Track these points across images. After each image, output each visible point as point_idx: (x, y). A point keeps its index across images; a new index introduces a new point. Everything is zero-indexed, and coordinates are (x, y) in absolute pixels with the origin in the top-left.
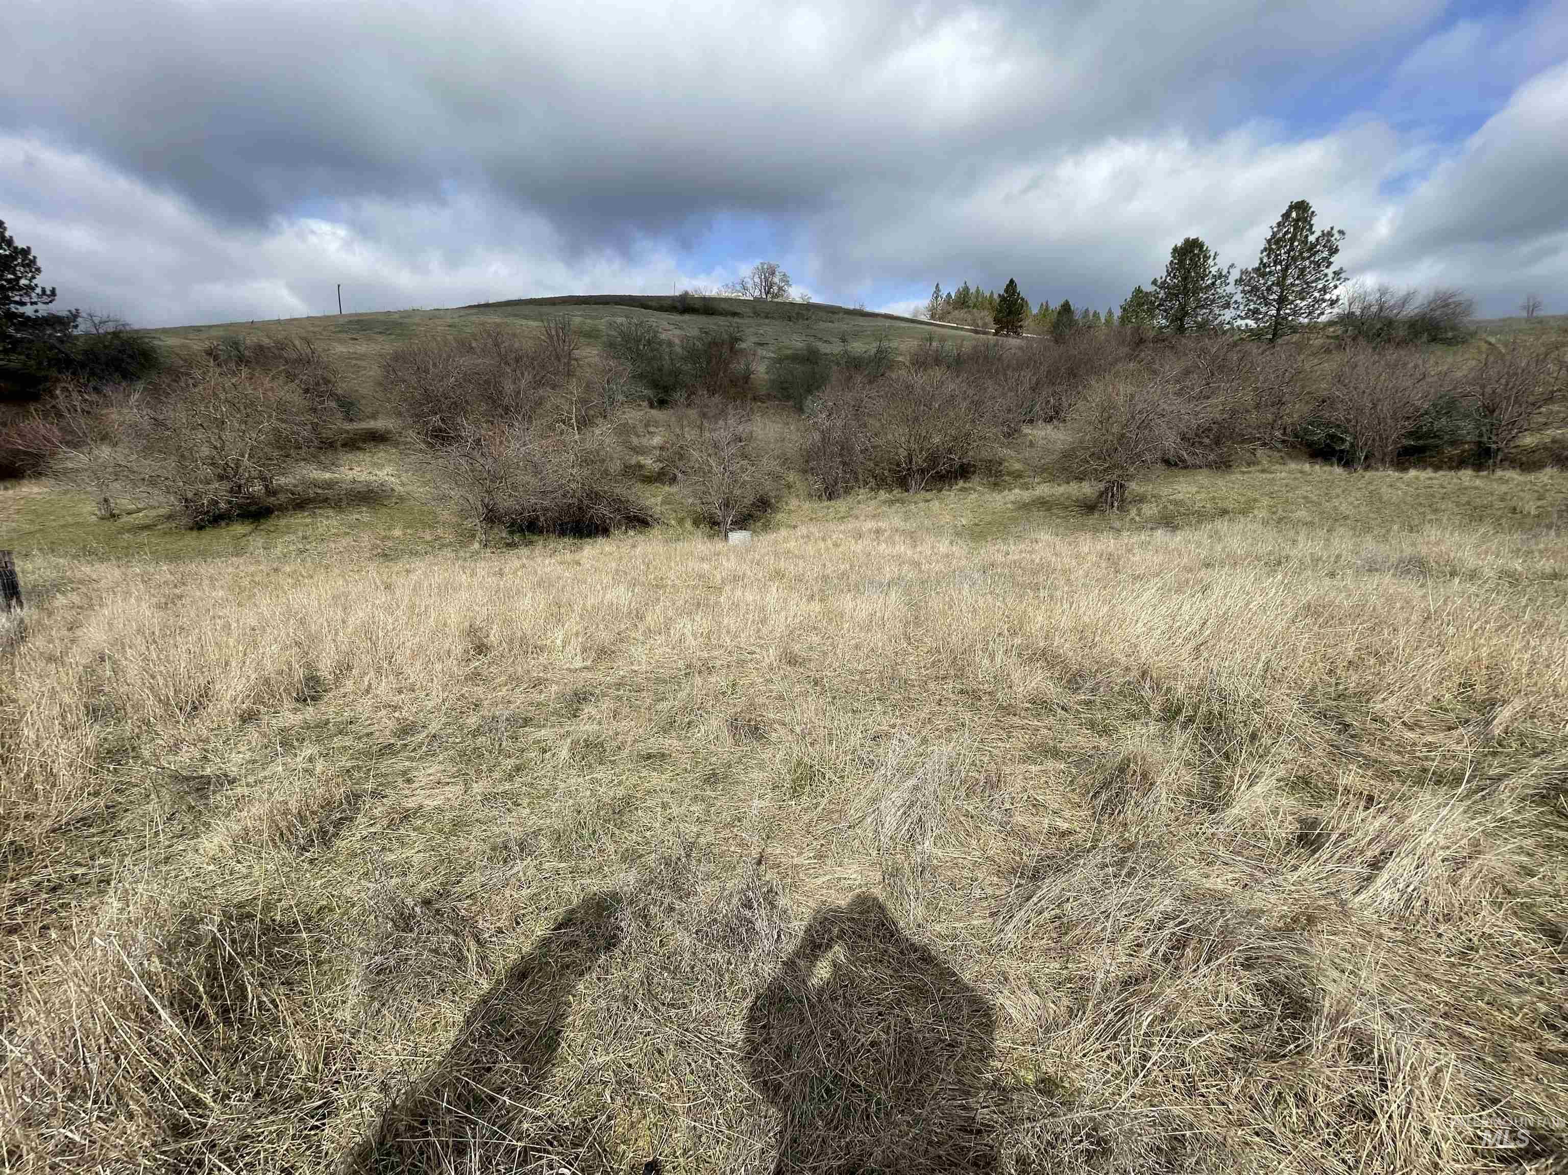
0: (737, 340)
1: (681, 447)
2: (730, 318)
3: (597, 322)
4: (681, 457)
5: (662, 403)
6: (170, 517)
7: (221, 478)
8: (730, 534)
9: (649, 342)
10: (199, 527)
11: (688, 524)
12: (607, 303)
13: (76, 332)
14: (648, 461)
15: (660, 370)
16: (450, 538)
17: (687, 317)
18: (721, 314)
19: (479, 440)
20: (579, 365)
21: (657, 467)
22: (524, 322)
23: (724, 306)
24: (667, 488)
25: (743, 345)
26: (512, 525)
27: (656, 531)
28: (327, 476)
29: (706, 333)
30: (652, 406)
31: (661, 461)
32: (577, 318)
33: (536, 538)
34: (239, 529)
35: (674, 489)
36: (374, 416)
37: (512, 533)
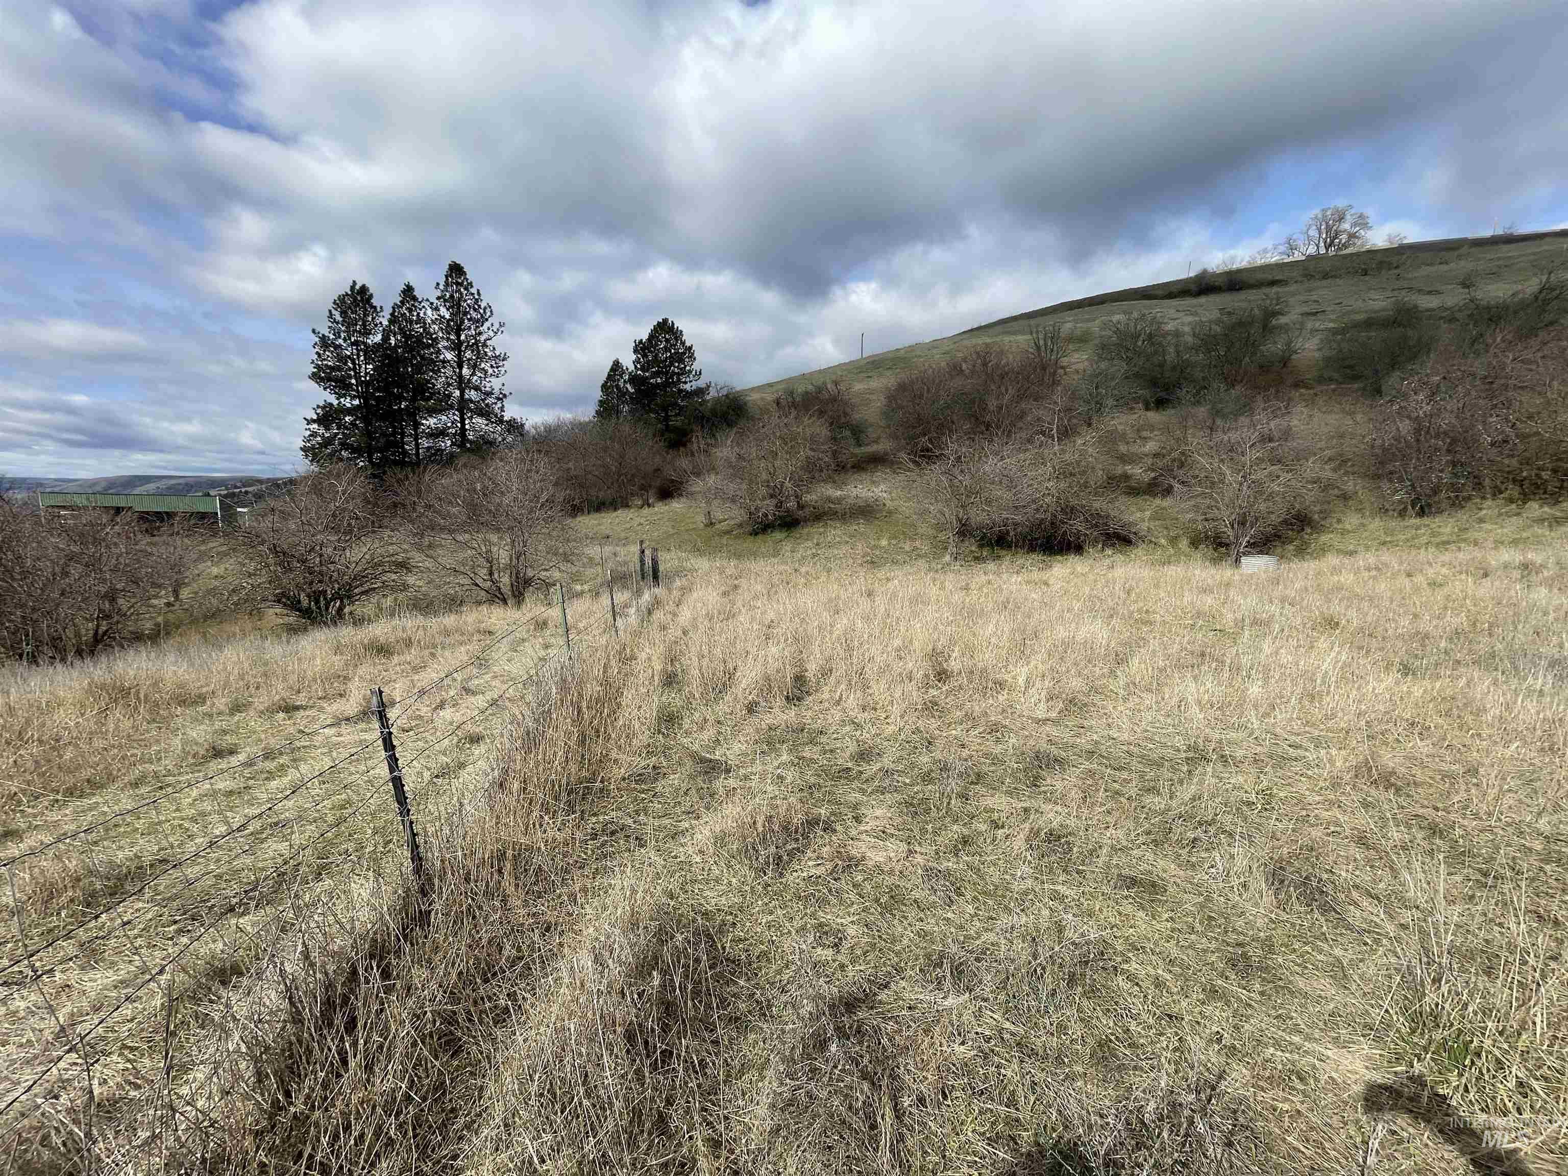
0: (1275, 314)
1: (1183, 453)
2: (1267, 290)
3: (1090, 325)
4: (1182, 465)
5: (1160, 404)
6: (740, 526)
7: (772, 496)
8: (1244, 560)
9: (1150, 336)
10: (755, 533)
11: (1184, 544)
12: (1102, 303)
13: (708, 397)
14: (1137, 472)
15: (1161, 365)
16: (925, 548)
17: (1203, 300)
18: (1251, 286)
19: (960, 457)
20: (1065, 374)
21: (1148, 477)
22: (1013, 338)
23: (1260, 276)
24: (1158, 501)
25: (1283, 320)
26: (982, 539)
27: (1139, 551)
28: (839, 493)
29: (1229, 313)
30: (1147, 409)
31: (1153, 470)
32: (1068, 325)
33: (1004, 552)
34: (778, 535)
35: (1167, 502)
36: (876, 441)
37: (981, 546)
